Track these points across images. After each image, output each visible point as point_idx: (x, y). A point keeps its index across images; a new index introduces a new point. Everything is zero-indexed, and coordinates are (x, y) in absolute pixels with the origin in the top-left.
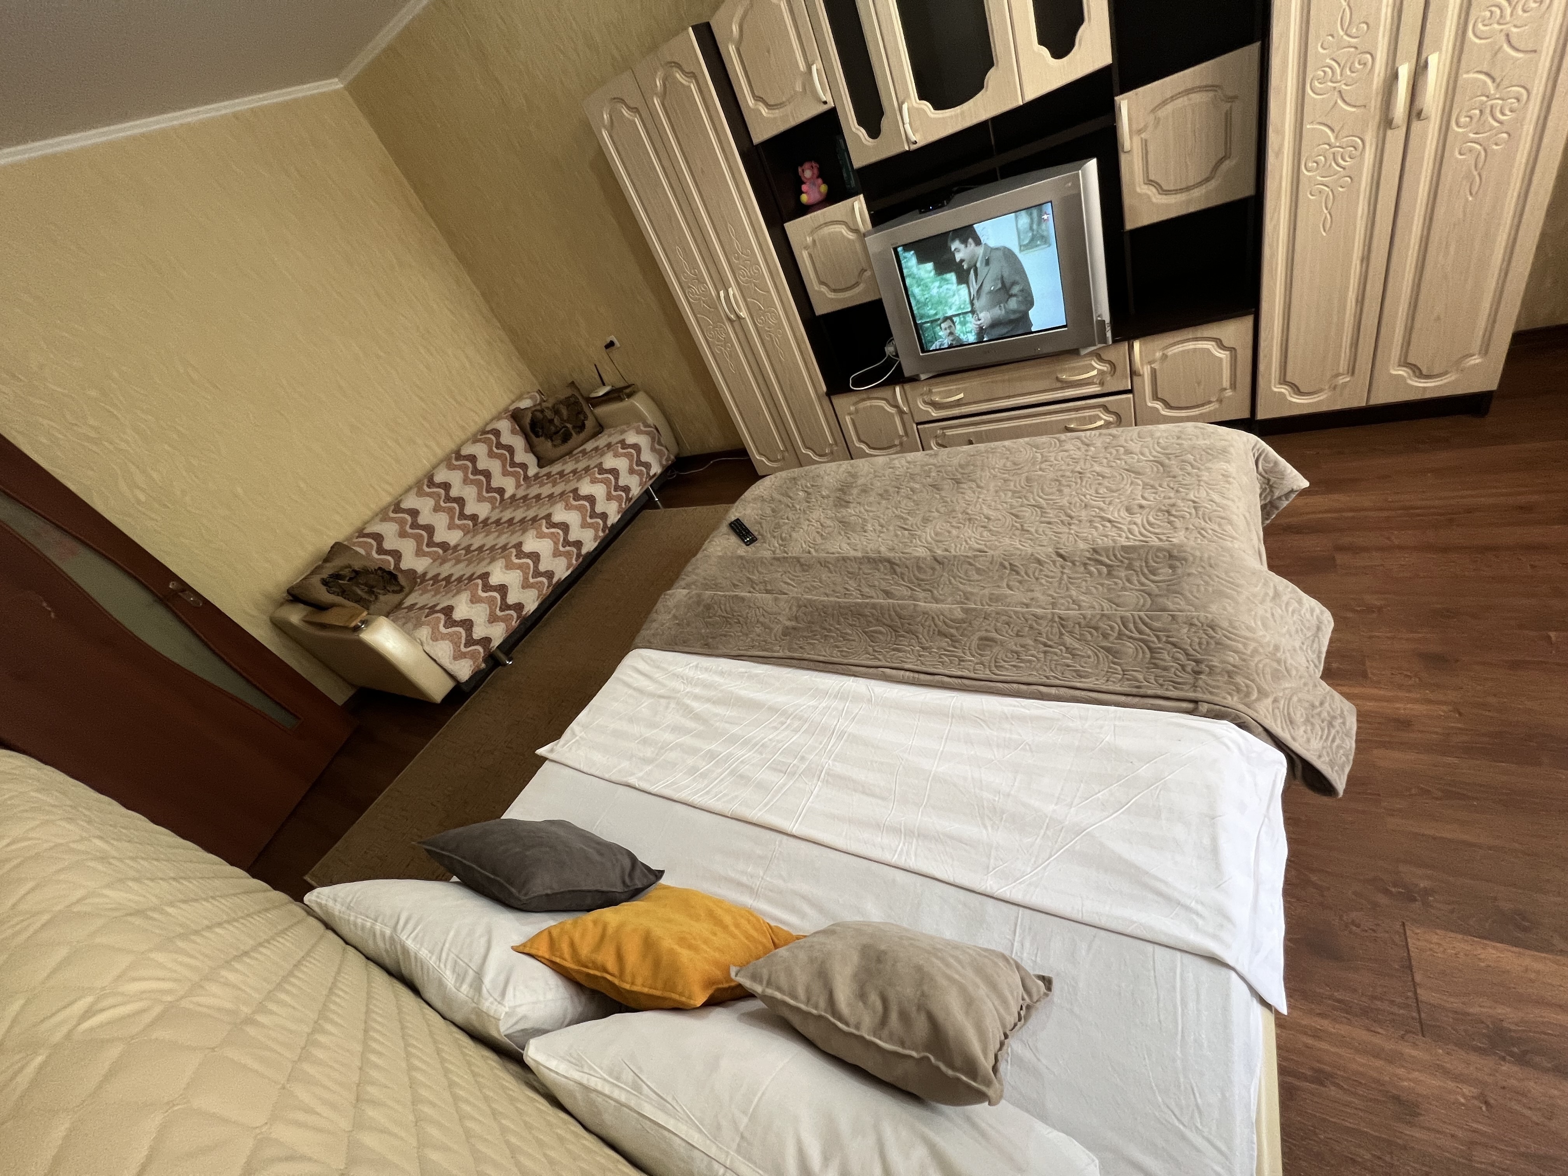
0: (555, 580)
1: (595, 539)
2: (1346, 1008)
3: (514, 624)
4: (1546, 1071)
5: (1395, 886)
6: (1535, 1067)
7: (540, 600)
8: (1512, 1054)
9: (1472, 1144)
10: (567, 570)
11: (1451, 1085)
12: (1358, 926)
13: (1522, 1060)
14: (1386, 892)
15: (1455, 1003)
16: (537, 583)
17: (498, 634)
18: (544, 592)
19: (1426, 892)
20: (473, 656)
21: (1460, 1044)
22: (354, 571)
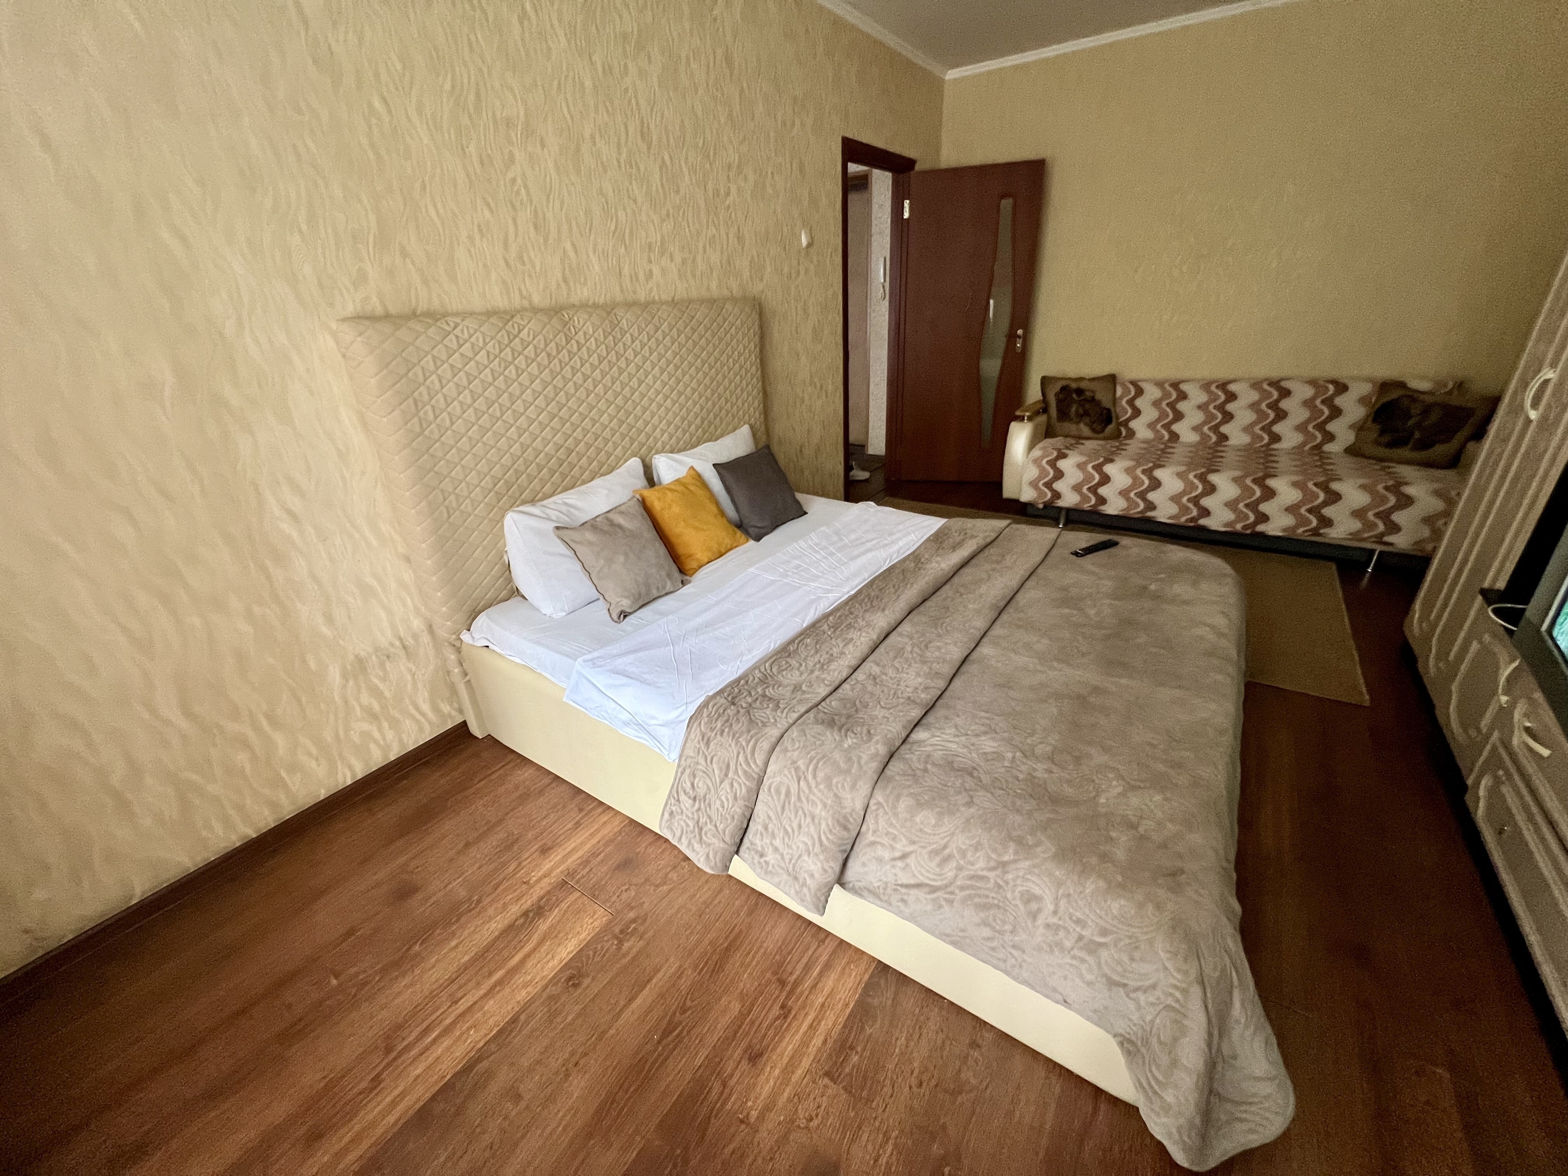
0: (1150, 514)
1: (1227, 525)
2: (595, 855)
3: (1086, 506)
4: (516, 920)
5: (635, 929)
6: (521, 916)
7: (1121, 513)
8: (530, 911)
9: (520, 864)
10: (1170, 518)
11: (540, 874)
12: (626, 891)
13: (526, 914)
14: (634, 921)
15: (564, 906)
16: (1134, 501)
17: (1069, 499)
18: (1132, 512)
19: (621, 942)
20: (1041, 494)
21: (549, 892)
22: (1093, 398)
